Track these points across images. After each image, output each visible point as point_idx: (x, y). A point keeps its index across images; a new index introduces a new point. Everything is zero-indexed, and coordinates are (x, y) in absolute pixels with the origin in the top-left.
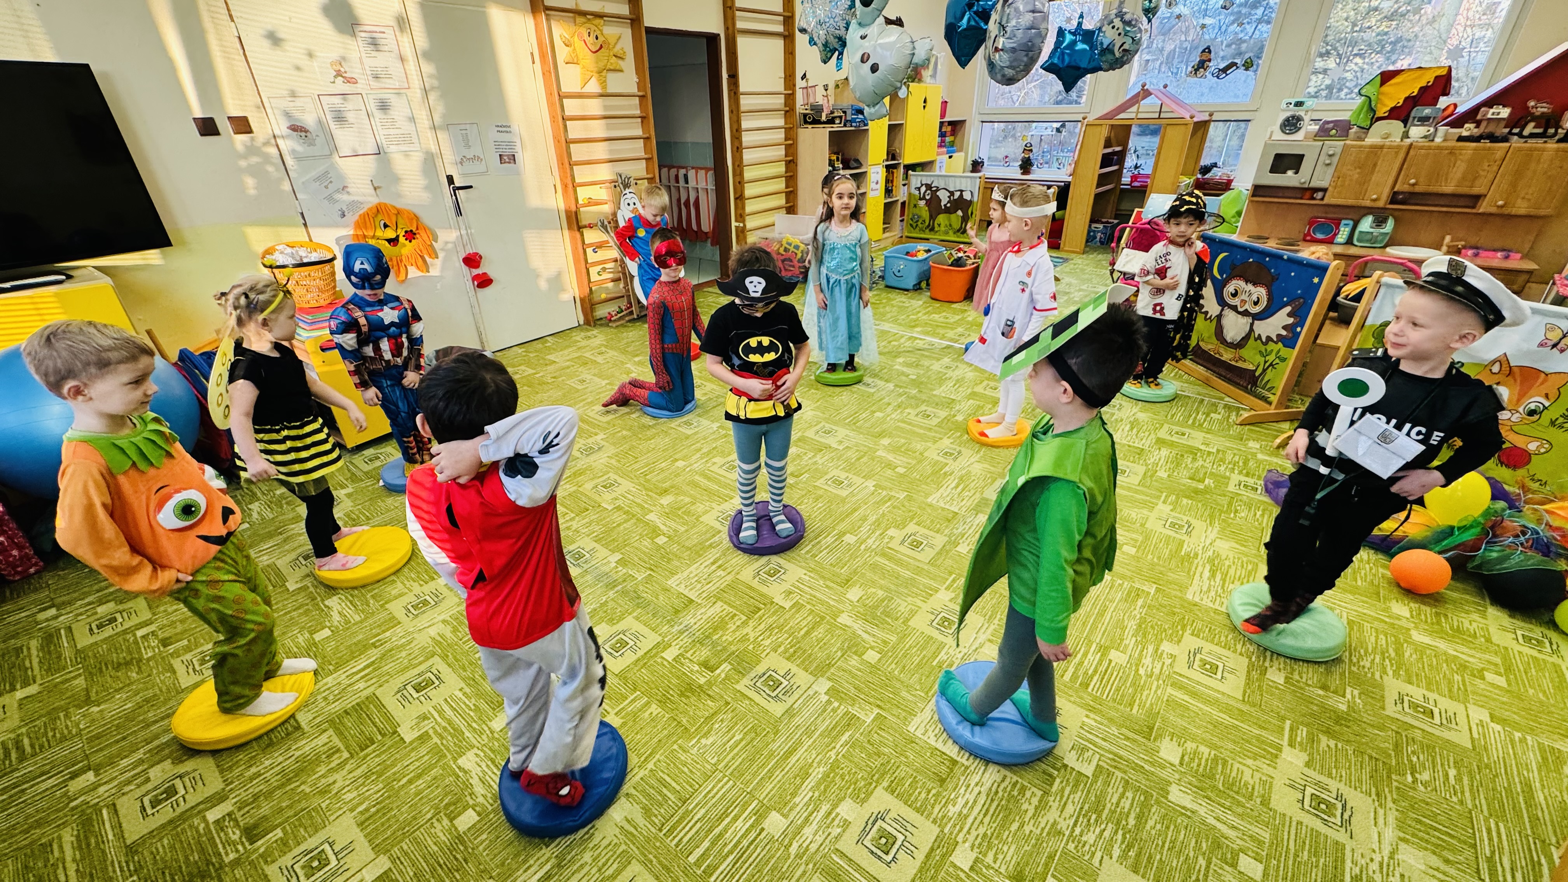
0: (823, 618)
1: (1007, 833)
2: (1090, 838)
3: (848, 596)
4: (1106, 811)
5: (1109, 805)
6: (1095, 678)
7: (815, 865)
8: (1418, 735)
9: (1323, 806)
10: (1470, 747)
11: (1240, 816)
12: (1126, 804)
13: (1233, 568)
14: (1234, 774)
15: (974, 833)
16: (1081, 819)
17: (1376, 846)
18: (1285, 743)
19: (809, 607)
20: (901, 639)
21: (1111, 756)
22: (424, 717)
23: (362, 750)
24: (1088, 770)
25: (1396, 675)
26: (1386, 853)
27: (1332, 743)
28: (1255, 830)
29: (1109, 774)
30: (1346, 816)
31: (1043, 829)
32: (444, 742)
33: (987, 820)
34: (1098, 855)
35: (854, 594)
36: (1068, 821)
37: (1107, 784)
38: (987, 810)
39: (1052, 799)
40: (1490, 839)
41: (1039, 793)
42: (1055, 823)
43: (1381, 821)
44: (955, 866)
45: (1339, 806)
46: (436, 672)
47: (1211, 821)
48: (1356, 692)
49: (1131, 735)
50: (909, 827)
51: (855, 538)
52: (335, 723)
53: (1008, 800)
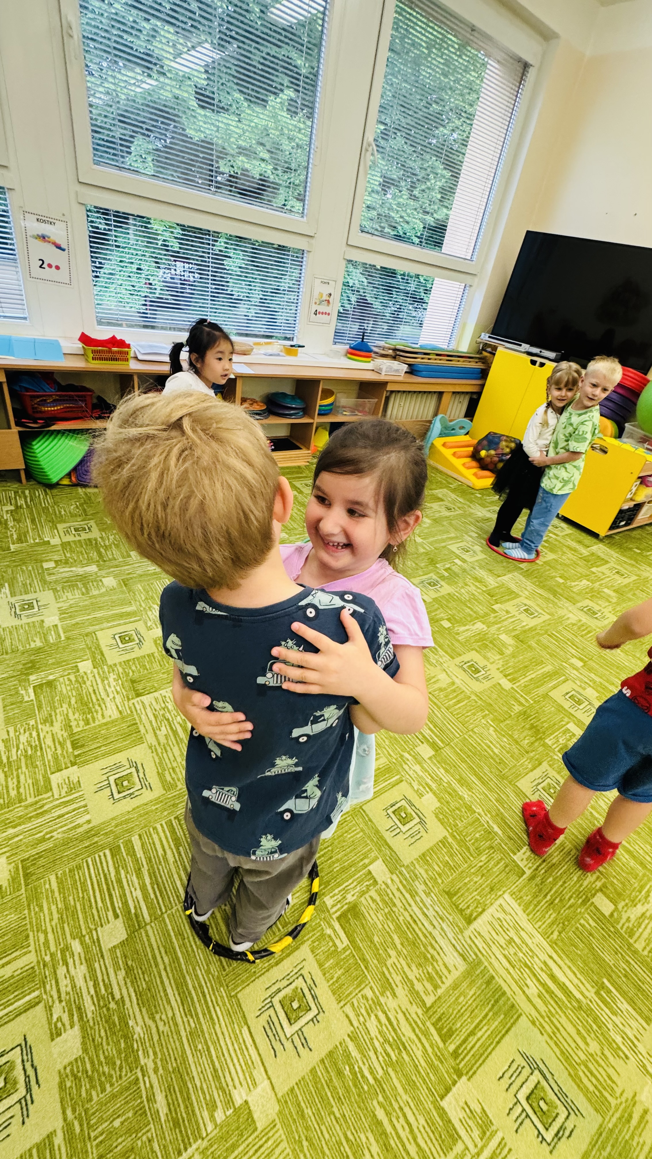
1: (74, 694)
2: (23, 739)
4: (23, 765)
5: (24, 770)
15: (91, 678)
16: (37, 743)
21: (45, 808)
24: (56, 779)
29: (38, 793)
31: (56, 715)
33: (91, 690)
34: (12, 734)
36: (45, 733)
37: (35, 783)
38: (95, 693)
39: (65, 735)
42: (52, 724)
44: (85, 660)
49: (42, 847)
53: (90, 709)
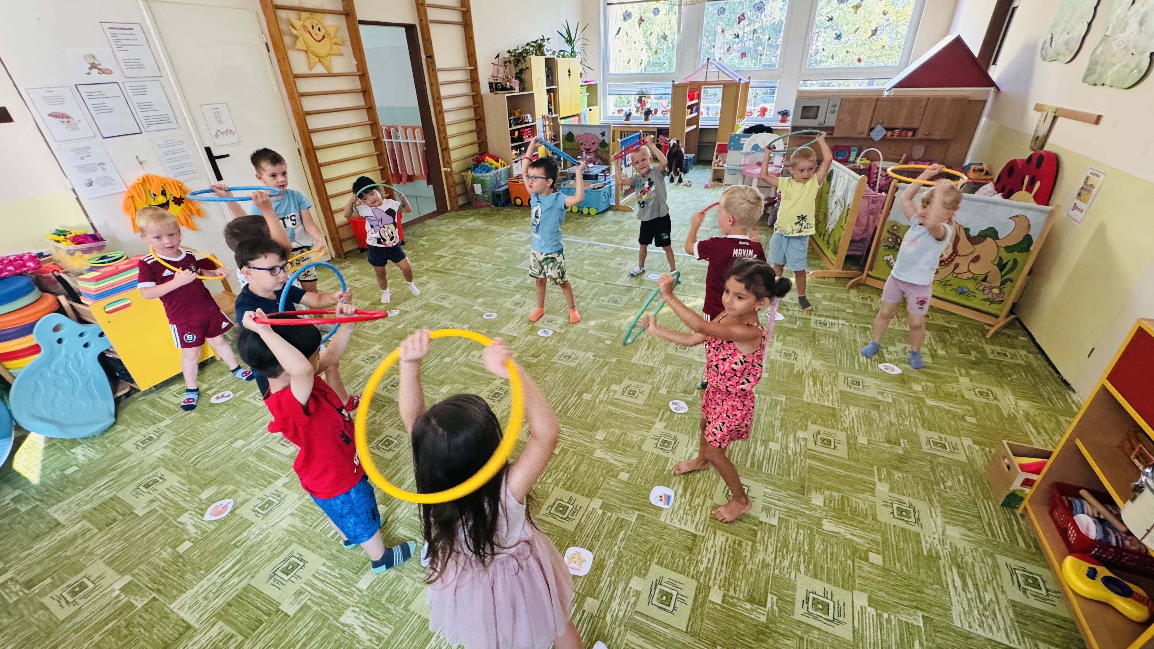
0: (583, 456)
1: (738, 573)
2: (786, 563)
3: (596, 437)
4: (791, 545)
5: (791, 542)
6: (765, 462)
7: (625, 626)
8: (941, 460)
9: (904, 513)
10: (966, 461)
11: (863, 529)
12: (801, 537)
13: (825, 377)
14: (854, 505)
15: (718, 578)
16: (778, 553)
17: (935, 530)
18: (876, 480)
19: (572, 450)
20: (640, 461)
21: (786, 510)
22: (299, 593)
23: (254, 631)
24: (775, 522)
25: (924, 427)
26: (940, 532)
27: (900, 475)
28: (872, 536)
29: (787, 521)
30: (917, 517)
31: (758, 565)
32: (323, 608)
33: (724, 568)
34: (793, 573)
35: (600, 435)
36: (771, 557)
37: (787, 528)
38: (723, 562)
39: (758, 545)
40: (987, 512)
41: (750, 543)
42: (764, 560)
43: (934, 515)
44: (713, 603)
45: (912, 510)
46: (298, 556)
47: (849, 536)
48: (906, 441)
49: (794, 494)
50: (678, 585)
51: (590, 396)
52: (222, 615)
53: (733, 552)
